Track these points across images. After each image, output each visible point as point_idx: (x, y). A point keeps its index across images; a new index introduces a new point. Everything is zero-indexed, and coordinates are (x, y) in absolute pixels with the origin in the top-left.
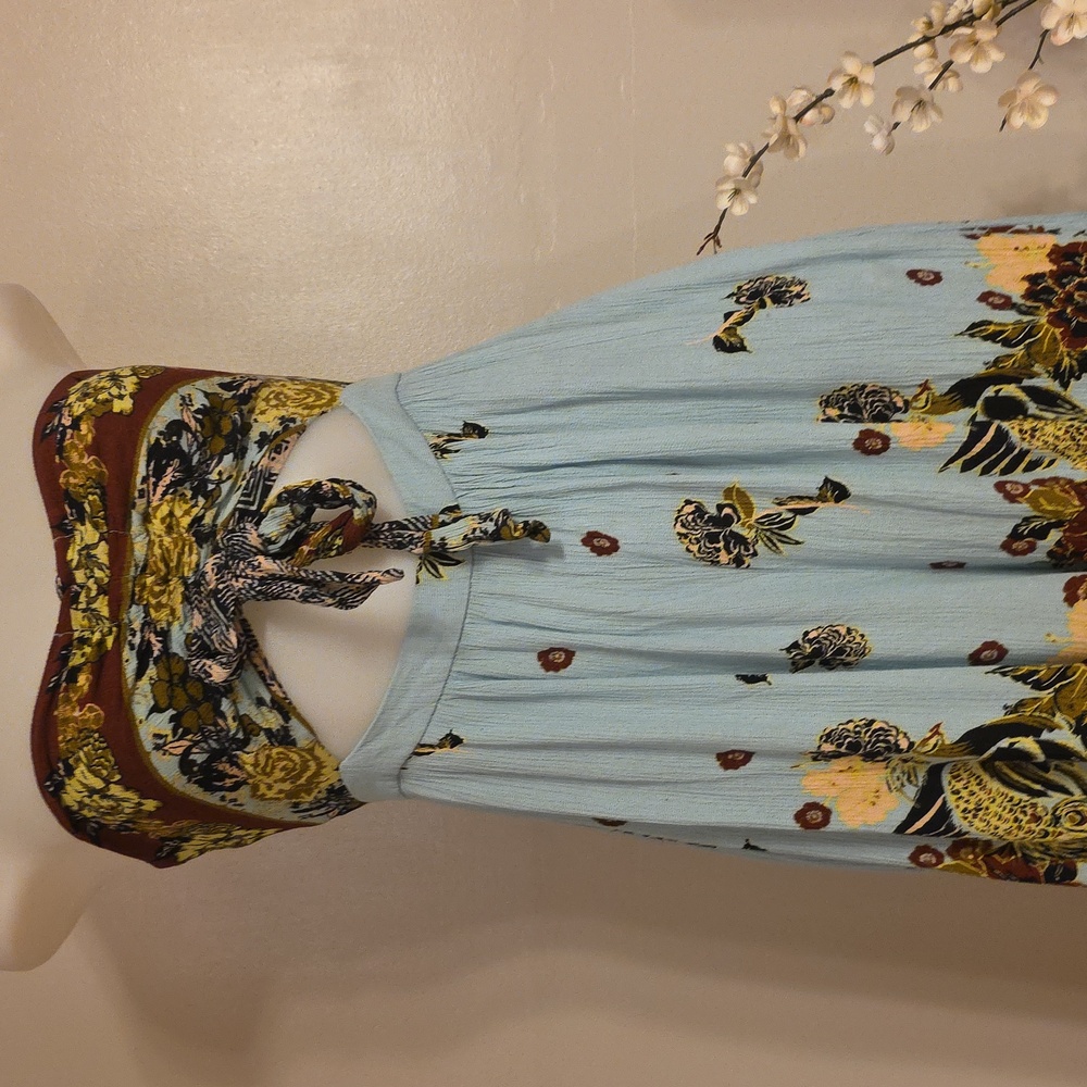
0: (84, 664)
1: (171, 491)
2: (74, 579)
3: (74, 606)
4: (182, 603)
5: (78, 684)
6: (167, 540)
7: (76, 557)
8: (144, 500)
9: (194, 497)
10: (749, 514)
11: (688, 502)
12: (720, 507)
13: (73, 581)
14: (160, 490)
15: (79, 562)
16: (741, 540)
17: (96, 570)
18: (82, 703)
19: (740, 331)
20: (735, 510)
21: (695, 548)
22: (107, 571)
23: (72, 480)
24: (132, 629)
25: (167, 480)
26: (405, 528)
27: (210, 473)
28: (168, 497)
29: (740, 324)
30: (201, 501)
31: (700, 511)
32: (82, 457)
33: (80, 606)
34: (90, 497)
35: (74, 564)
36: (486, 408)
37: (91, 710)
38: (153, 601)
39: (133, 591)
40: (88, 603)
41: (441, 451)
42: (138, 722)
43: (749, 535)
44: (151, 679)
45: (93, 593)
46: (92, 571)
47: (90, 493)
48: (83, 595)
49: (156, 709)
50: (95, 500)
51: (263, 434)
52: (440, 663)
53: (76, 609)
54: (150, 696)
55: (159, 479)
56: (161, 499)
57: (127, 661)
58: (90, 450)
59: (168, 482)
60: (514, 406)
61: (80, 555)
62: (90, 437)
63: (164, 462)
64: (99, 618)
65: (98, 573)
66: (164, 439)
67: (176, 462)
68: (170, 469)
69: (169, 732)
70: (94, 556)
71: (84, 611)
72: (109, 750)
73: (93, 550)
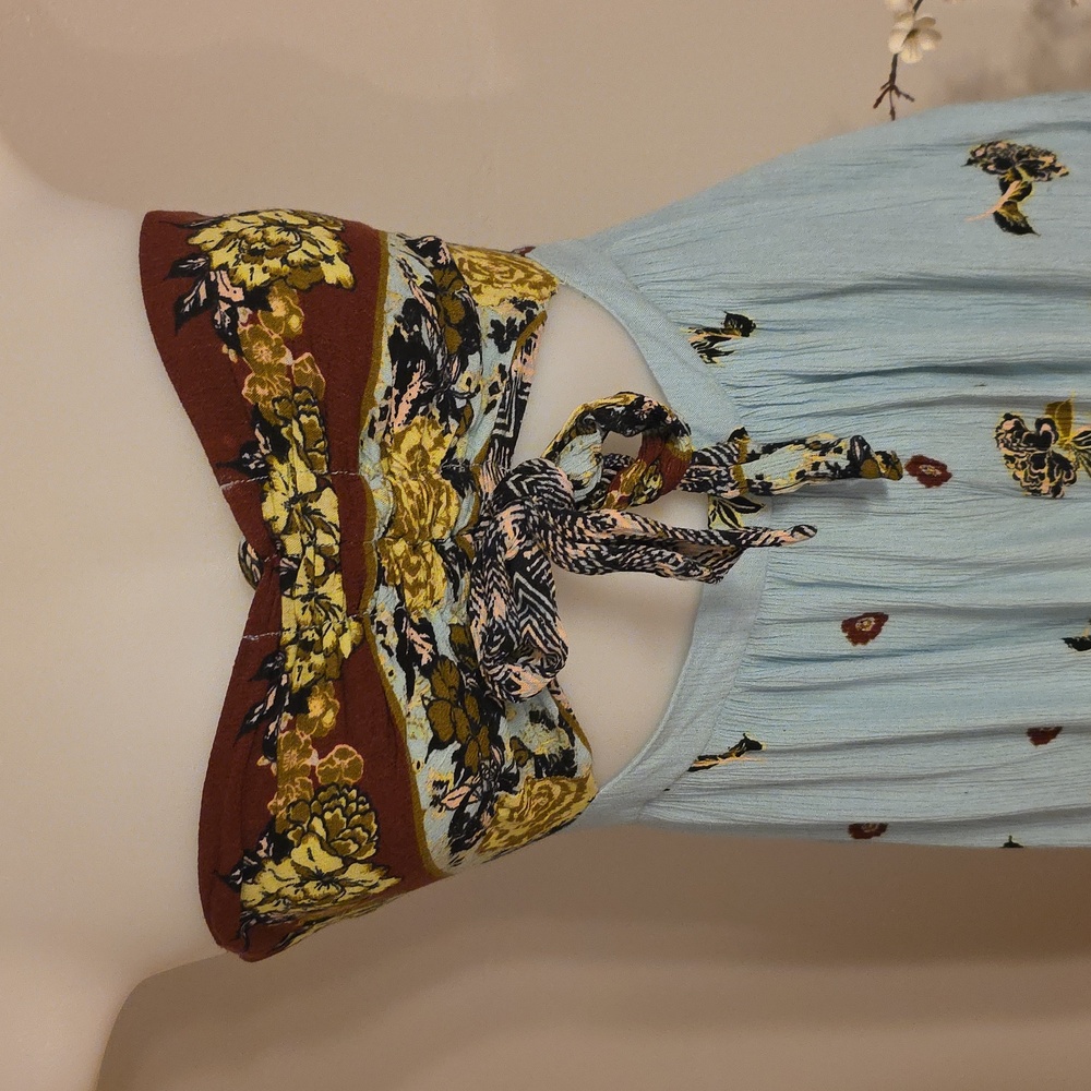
0: (314, 682)
1: (421, 409)
2: (284, 548)
3: (288, 592)
4: (444, 580)
5: (311, 715)
6: (414, 485)
7: (283, 515)
8: (384, 423)
9: (443, 418)
10: (1067, 432)
11: (1008, 417)
12: (1039, 423)
13: (282, 552)
14: (405, 408)
15: (289, 520)
16: (1064, 465)
17: (320, 533)
18: (323, 744)
19: (1021, 206)
20: (1054, 429)
21: (1021, 475)
22: (338, 535)
23: (261, 391)
24: (380, 624)
25: (413, 392)
26: (707, 462)
27: (454, 382)
28: (418, 419)
29: (1020, 198)
30: (454, 424)
31: (1019, 428)
32: (278, 353)
33: (298, 592)
34: (304, 419)
35: (280, 525)
36: (751, 294)
37: (343, 754)
38: (409, 579)
39: (380, 565)
40: (312, 586)
41: (708, 352)
42: (415, 766)
43: (1071, 456)
44: (423, 698)
45: (319, 570)
46: (313, 536)
47: (304, 412)
48: (302, 573)
49: (436, 744)
50: (312, 424)
51: (495, 324)
52: (734, 644)
53: (291, 596)
54: (427, 725)
55: (403, 391)
56: (407, 422)
57: (391, 674)
58: (295, 344)
59: (415, 396)
60: (787, 293)
61: (290, 510)
62: (295, 323)
63: (409, 365)
64: (330, 609)
65: (324, 539)
66: (405, 329)
67: (422, 364)
68: (416, 376)
69: (451, 777)
70: (317, 512)
71: (304, 599)
72: (373, 813)
73: (311, 502)
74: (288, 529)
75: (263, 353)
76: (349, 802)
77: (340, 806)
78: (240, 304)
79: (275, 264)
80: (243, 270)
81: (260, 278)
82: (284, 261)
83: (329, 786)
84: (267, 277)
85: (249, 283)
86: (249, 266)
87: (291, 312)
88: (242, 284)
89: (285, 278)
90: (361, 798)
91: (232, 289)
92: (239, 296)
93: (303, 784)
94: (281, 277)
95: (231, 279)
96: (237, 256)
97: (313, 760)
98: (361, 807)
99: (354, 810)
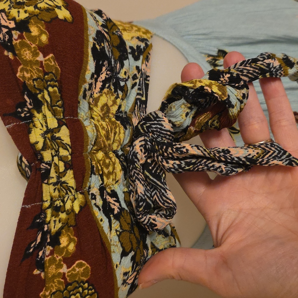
0: (62, 228)
1: (107, 85)
2: (42, 158)
3: (46, 182)
4: (120, 170)
5: (62, 246)
7: (41, 141)
13: (42, 160)
14: (99, 85)
15: (45, 143)
17: (61, 150)
18: (69, 261)
22: (70, 150)
23: (27, 75)
25: (103, 76)
28: (106, 90)
32: (35, 54)
33: (51, 181)
34: (50, 89)
35: (40, 146)
37: (80, 266)
38: (106, 171)
39: (92, 164)
40: (59, 177)
41: (213, 65)
42: (115, 267)
44: (116, 231)
45: (62, 169)
46: (57, 151)
47: (50, 85)
48: (53, 171)
49: (124, 254)
50: (55, 92)
51: (132, 48)
53: (47, 184)
54: (119, 245)
55: (98, 76)
56: (100, 92)
57: (101, 220)
58: (44, 50)
59: (104, 78)
61: (45, 138)
62: (44, 38)
63: (101, 63)
64: (68, 189)
65: (63, 152)
66: (98, 44)
67: (106, 63)
68: (104, 69)
69: (130, 269)
70: (59, 138)
71: (55, 184)
72: (96, 294)
73: (56, 133)
74: (45, 148)
75: (27, 55)
76: (84, 289)
77: (79, 292)
78: (13, 29)
79: (31, 9)
80: (14, 12)
81: (23, 16)
82: (36, 7)
83: (73, 282)
84: (27, 15)
85: (17, 18)
86: (16, 10)
87: (42, 32)
88: (14, 19)
89: (37, 16)
90: (90, 287)
91: (9, 22)
92: (12, 25)
93: (59, 283)
94: (35, 15)
95: (7, 16)
96: (9, 5)
97: (64, 269)
98: (90, 292)
99: (87, 294)
